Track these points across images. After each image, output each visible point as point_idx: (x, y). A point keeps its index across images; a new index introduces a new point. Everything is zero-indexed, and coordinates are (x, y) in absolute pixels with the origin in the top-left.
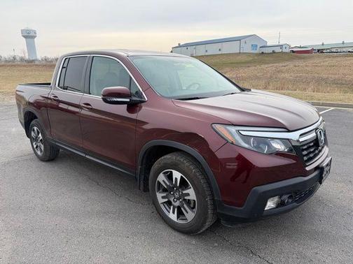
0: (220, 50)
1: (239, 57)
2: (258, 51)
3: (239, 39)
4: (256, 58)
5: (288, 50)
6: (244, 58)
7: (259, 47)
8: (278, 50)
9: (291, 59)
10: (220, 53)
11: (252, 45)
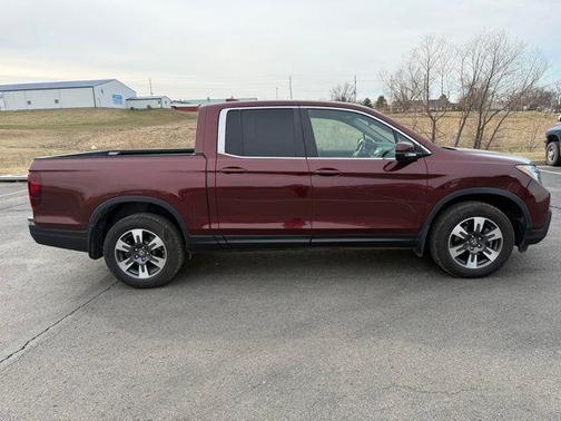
0: (57, 101)
1: (96, 115)
2: (124, 105)
3: (89, 85)
4: (125, 116)
5: (168, 106)
6: (105, 117)
7: (124, 100)
8: (155, 105)
9: (178, 119)
10: (57, 106)
11: (114, 96)
